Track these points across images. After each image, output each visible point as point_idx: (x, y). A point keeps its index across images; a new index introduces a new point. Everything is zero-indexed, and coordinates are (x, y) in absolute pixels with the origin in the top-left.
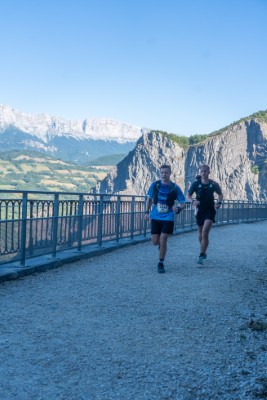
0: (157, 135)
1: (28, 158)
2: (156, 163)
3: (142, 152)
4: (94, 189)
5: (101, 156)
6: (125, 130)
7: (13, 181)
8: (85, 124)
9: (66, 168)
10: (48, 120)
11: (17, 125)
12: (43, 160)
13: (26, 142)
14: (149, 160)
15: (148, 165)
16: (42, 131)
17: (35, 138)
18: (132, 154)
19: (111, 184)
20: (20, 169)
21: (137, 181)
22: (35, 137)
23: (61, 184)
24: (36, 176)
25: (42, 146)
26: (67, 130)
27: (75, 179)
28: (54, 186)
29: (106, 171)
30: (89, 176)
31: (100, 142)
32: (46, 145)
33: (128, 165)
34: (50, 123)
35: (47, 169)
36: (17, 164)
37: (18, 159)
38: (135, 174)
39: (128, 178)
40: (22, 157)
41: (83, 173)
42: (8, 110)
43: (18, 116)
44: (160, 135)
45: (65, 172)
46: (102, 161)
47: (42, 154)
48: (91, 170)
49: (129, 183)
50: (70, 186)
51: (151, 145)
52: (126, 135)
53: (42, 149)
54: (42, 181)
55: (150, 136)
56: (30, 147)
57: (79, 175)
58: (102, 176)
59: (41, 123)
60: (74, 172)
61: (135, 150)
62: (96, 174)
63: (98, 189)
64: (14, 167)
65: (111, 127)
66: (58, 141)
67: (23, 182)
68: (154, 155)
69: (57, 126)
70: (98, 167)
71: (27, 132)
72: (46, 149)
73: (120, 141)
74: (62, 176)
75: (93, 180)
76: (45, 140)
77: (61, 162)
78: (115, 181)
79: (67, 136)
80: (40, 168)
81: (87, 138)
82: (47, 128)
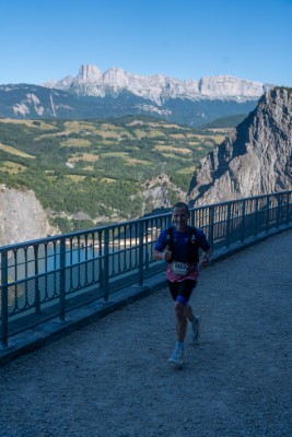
0: (282, 92)
1: (141, 123)
2: (280, 123)
3: (264, 112)
4: (212, 154)
5: (219, 117)
6: (245, 87)
7: (127, 148)
8: (201, 83)
9: (181, 132)
10: (162, 81)
11: (130, 88)
12: (157, 125)
13: (138, 106)
14: (272, 120)
15: (271, 125)
16: (155, 93)
17: (149, 102)
18: (253, 114)
19: (229, 148)
20: (135, 135)
21: (258, 145)
22: (149, 100)
23: (176, 149)
24: (150, 142)
25: (155, 109)
26: (181, 90)
27: (191, 143)
28: (169, 152)
29: (224, 134)
30: (206, 140)
31: (217, 102)
32: (160, 108)
33: (249, 126)
34: (164, 85)
35: (161, 134)
36: (131, 130)
37: (132, 124)
38: (256, 137)
39: (249, 142)
40: (136, 122)
41: (200, 137)
42: (120, 73)
43: (131, 79)
44: (285, 91)
45: (180, 136)
46: (220, 123)
47: (156, 118)
48: (208, 133)
49: (249, 147)
50: (186, 151)
51: (274, 103)
52: (246, 94)
53: (157, 113)
54: (157, 147)
55: (273, 94)
56: (143, 111)
57: (195, 139)
58: (220, 140)
59: (154, 85)
60: (189, 136)
61: (256, 110)
62: (212, 137)
63: (216, 154)
64: (128, 134)
65: (229, 85)
66: (172, 103)
67: (137, 149)
68: (278, 113)
69: (172, 86)
70: (215, 130)
71: (140, 95)
72: (160, 112)
73: (239, 100)
74: (177, 141)
75: (210, 144)
76: (159, 104)
77: (175, 126)
78: (234, 144)
79: (182, 98)
80: (154, 134)
81: (203, 98)
82: (160, 91)
